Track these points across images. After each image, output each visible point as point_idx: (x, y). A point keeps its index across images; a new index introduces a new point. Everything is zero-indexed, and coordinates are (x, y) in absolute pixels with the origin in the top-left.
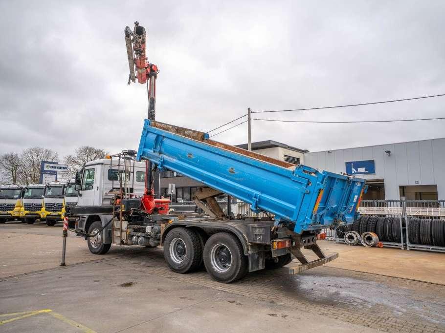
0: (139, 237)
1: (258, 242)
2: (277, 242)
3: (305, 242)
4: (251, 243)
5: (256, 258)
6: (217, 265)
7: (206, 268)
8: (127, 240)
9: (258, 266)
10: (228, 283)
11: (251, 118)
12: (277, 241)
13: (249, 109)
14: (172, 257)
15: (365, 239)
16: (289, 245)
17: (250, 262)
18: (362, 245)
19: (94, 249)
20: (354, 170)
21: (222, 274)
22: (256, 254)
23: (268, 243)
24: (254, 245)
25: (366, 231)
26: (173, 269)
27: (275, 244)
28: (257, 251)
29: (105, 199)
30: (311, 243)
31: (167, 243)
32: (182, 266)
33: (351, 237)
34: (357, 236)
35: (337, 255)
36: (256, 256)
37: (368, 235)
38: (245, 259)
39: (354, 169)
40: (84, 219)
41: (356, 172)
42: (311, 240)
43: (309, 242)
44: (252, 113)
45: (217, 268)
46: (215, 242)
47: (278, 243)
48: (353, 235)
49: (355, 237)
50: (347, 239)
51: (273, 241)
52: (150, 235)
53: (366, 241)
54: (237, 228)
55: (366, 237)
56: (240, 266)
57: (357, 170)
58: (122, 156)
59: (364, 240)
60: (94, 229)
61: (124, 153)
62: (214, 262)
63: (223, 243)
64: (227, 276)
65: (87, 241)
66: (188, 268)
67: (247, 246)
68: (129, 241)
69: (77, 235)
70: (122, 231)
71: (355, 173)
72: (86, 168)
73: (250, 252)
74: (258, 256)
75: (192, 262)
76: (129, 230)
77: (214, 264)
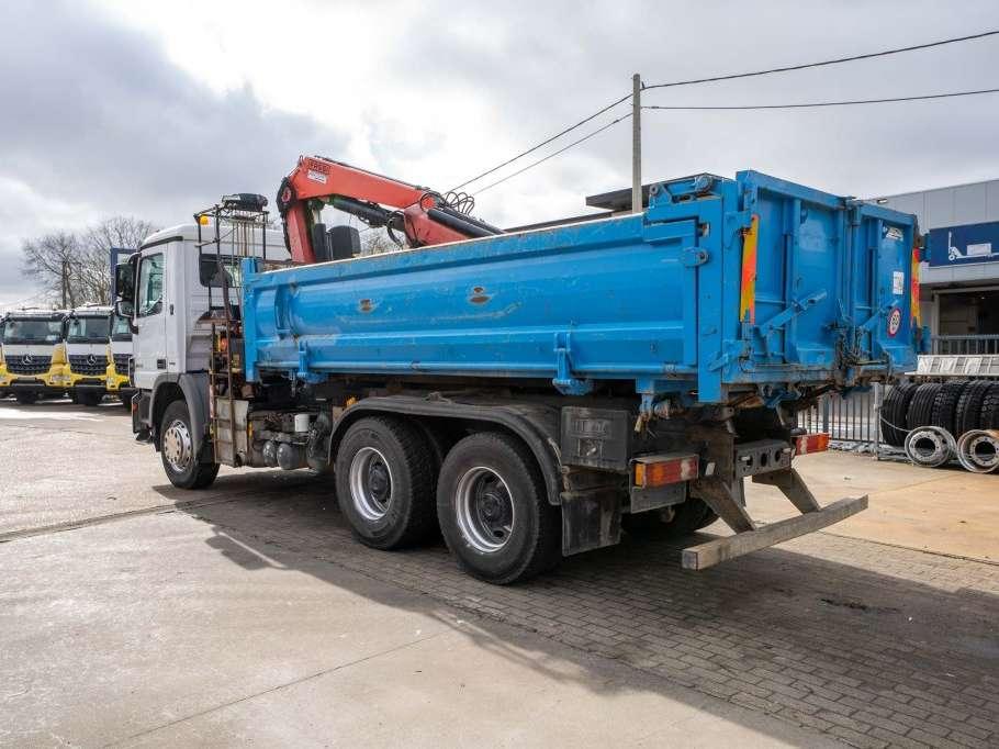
0: (277, 444)
1: (590, 464)
2: (647, 465)
3: (749, 463)
4: (570, 466)
5: (589, 512)
6: (474, 530)
7: (446, 538)
8: (249, 453)
9: (595, 537)
10: (504, 585)
11: (642, 105)
12: (646, 460)
13: (636, 78)
14: (357, 501)
15: (972, 449)
16: (690, 474)
17: (567, 524)
18: (959, 468)
19: (178, 474)
20: (955, 253)
21: (486, 557)
22: (591, 499)
23: (620, 468)
24: (579, 474)
25: (978, 427)
26: (360, 535)
27: (640, 470)
28: (592, 492)
29: (194, 338)
30: (773, 466)
31: (342, 463)
32: (383, 530)
33: (925, 445)
34: (944, 442)
35: (863, 503)
36: (589, 507)
37: (982, 439)
38: (551, 516)
39: (954, 249)
40: (148, 394)
41: (960, 256)
42: (773, 455)
43: (764, 460)
44: (644, 88)
45: (475, 539)
46: (465, 462)
47: (649, 467)
48: (933, 437)
49: (938, 444)
50: (913, 451)
51: (635, 463)
52: (305, 439)
53: (975, 457)
54: (532, 420)
55: (975, 443)
56: (536, 536)
57: (964, 252)
58: (223, 213)
59: (967, 451)
60: (173, 420)
61: (228, 204)
62: (466, 522)
63: (489, 464)
64: (503, 563)
65: (159, 454)
66: (399, 534)
67: (558, 476)
68: (255, 456)
69: (137, 439)
70: (235, 428)
71: (957, 261)
72: (145, 253)
73: (567, 495)
74: (595, 505)
75: (406, 518)
76: (254, 426)
77: (468, 527)
